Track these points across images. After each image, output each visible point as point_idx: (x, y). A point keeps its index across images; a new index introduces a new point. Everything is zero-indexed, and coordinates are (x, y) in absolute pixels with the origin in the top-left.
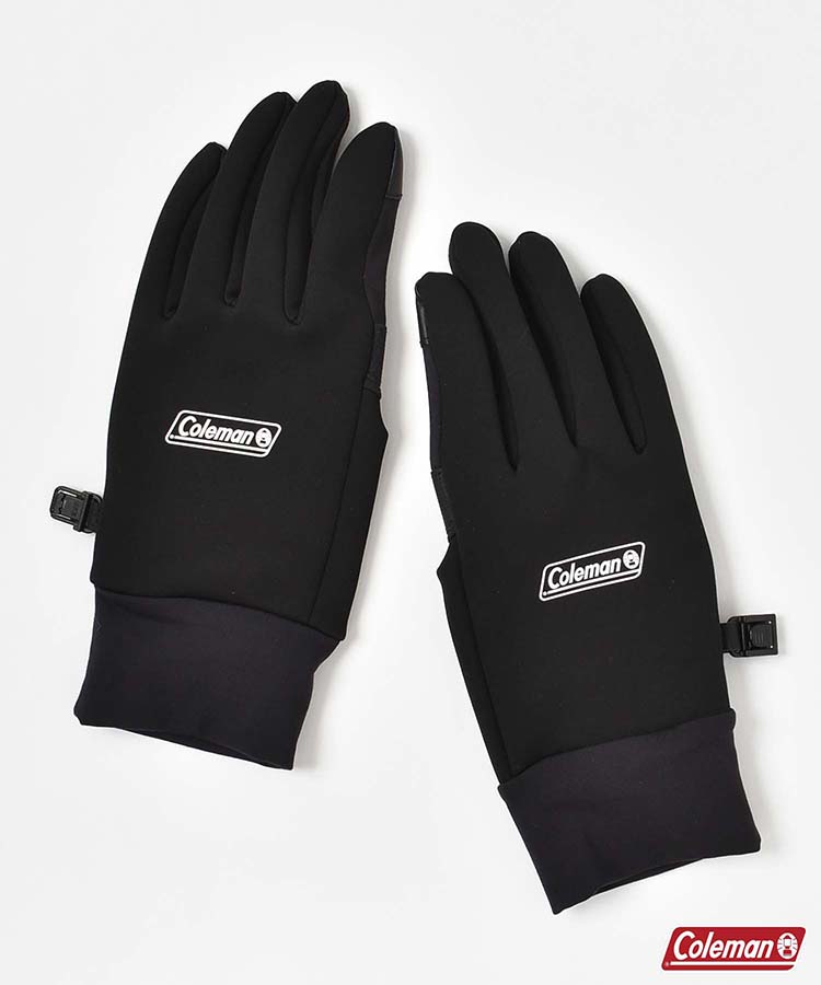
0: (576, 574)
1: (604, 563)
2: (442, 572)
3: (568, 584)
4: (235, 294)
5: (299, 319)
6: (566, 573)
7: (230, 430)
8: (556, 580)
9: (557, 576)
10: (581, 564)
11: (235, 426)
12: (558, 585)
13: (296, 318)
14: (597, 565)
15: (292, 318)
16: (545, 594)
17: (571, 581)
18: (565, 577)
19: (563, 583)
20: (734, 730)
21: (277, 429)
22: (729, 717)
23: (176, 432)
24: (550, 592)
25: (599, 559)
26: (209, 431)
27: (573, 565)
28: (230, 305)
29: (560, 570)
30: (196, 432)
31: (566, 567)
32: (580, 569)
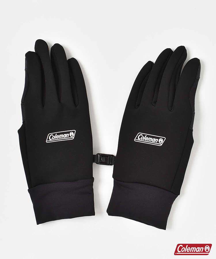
0: (57, 137)
1: (65, 135)
2: (19, 131)
3: (54, 139)
4: (155, 102)
5: (172, 110)
6: (54, 136)
7: (152, 138)
8: (51, 138)
9: (52, 136)
10: (58, 134)
11: (153, 137)
12: (51, 139)
13: (171, 110)
14: (62, 135)
15: (170, 110)
16: (48, 141)
17: (55, 138)
18: (54, 137)
19: (53, 139)
20: (93, 183)
21: (165, 138)
22: (92, 179)
23: (137, 138)
24: (49, 141)
25: (63, 133)
26: (146, 138)
27: (56, 134)
28: (154, 105)
29: (52, 135)
30: (142, 138)
31: (54, 135)
32: (58, 135)
